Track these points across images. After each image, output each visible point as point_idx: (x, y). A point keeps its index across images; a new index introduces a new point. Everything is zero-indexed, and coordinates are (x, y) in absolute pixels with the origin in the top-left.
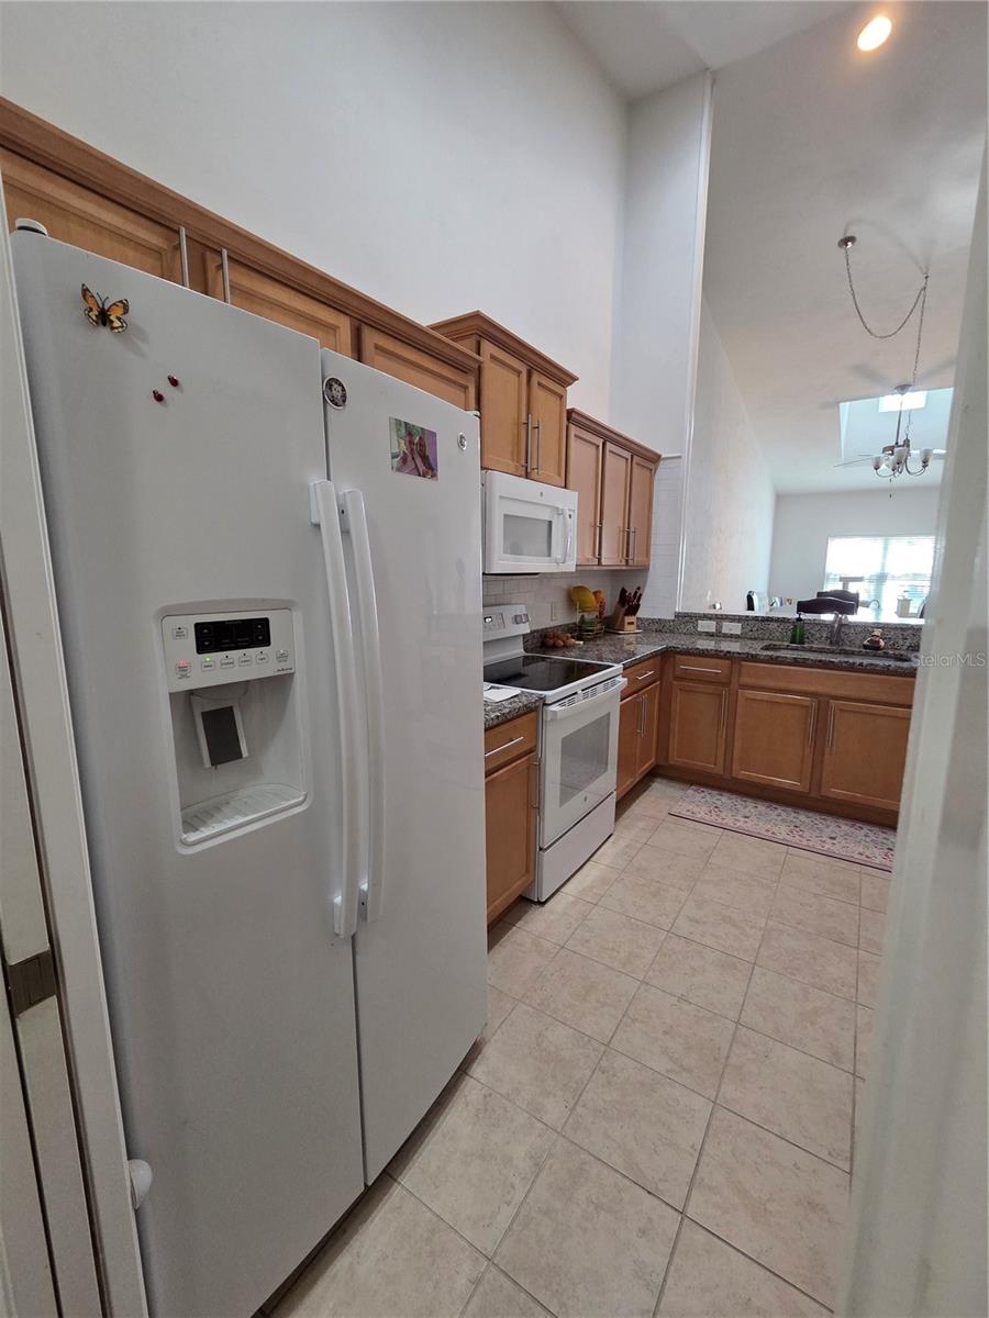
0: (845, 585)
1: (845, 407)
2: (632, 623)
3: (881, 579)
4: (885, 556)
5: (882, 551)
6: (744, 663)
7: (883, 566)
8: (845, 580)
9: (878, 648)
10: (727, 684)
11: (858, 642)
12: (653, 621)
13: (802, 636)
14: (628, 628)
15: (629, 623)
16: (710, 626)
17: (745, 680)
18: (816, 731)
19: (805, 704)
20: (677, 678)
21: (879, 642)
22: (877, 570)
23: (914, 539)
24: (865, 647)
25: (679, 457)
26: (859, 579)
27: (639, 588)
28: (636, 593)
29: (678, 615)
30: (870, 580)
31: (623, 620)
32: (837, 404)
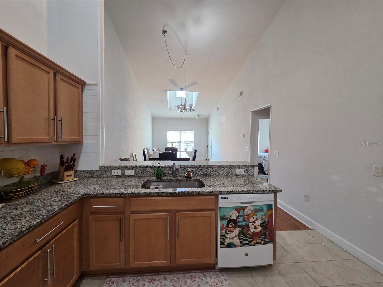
0: (172, 145)
1: (168, 92)
2: (71, 175)
3: (180, 142)
4: (180, 136)
5: (179, 135)
6: (132, 199)
7: (180, 139)
8: (172, 143)
9: (190, 177)
10: (123, 213)
11: (183, 174)
12: (87, 172)
13: (161, 174)
14: (67, 179)
15: (68, 176)
16: (118, 172)
17: (133, 208)
18: (171, 231)
19: (164, 217)
20: (92, 213)
21: (190, 174)
22: (179, 140)
23: (186, 132)
24: (186, 177)
25: (96, 85)
26: (175, 143)
27: (74, 155)
28: (72, 157)
29: (101, 168)
30: (178, 143)
31: (63, 175)
32: (165, 91)
